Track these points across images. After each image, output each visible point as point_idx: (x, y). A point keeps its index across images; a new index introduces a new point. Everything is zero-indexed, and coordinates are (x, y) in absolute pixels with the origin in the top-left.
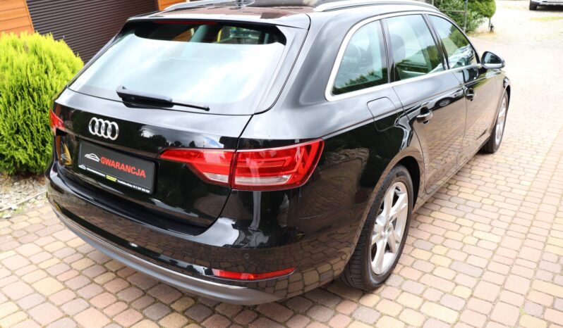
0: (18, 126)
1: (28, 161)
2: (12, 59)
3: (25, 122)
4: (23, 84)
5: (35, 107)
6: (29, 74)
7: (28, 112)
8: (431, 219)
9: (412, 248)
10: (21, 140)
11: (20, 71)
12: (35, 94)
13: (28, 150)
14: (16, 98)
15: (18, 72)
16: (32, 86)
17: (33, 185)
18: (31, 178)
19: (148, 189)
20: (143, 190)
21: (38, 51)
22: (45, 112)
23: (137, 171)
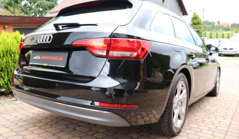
0: (2, 68)
1: (4, 85)
2: (5, 40)
3: (6, 67)
4: (8, 50)
5: (11, 60)
6: (11, 46)
7: (8, 62)
8: (195, 115)
9: (188, 124)
10: (3, 74)
11: (8, 44)
12: (13, 55)
13: (5, 79)
14: (4, 56)
15: (7, 45)
16: (12, 51)
17: (4, 98)
18: (4, 96)
19: (63, 66)
20: (61, 66)
21: (17, 38)
22: (15, 63)
23: (59, 58)
